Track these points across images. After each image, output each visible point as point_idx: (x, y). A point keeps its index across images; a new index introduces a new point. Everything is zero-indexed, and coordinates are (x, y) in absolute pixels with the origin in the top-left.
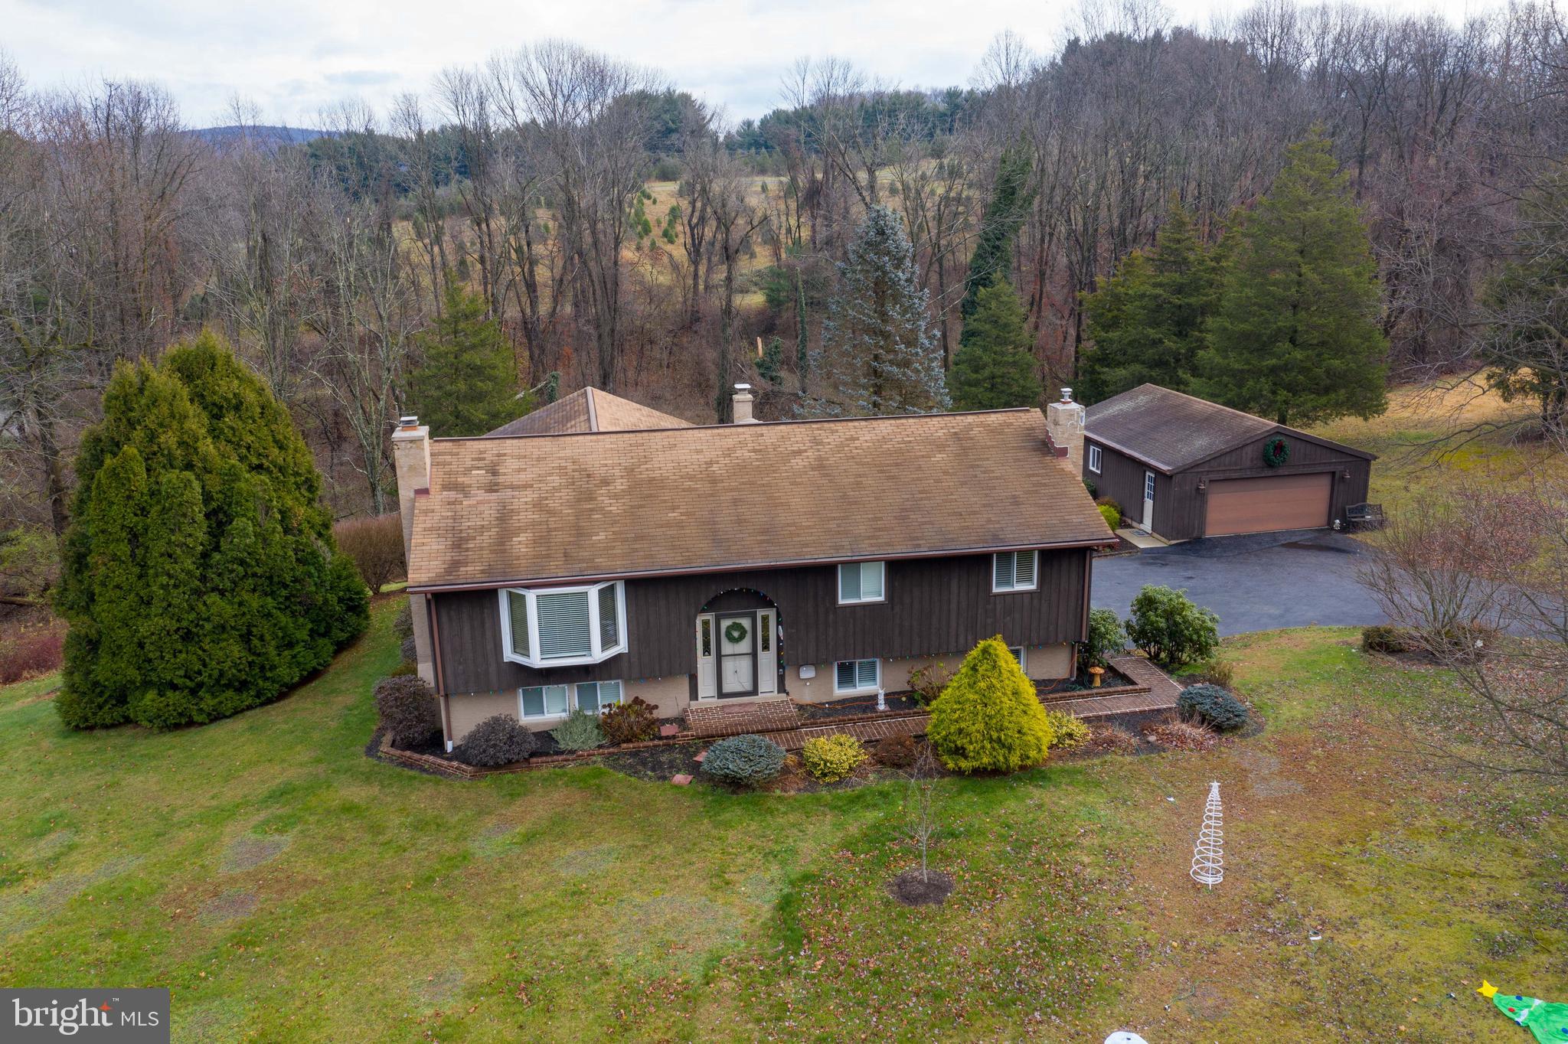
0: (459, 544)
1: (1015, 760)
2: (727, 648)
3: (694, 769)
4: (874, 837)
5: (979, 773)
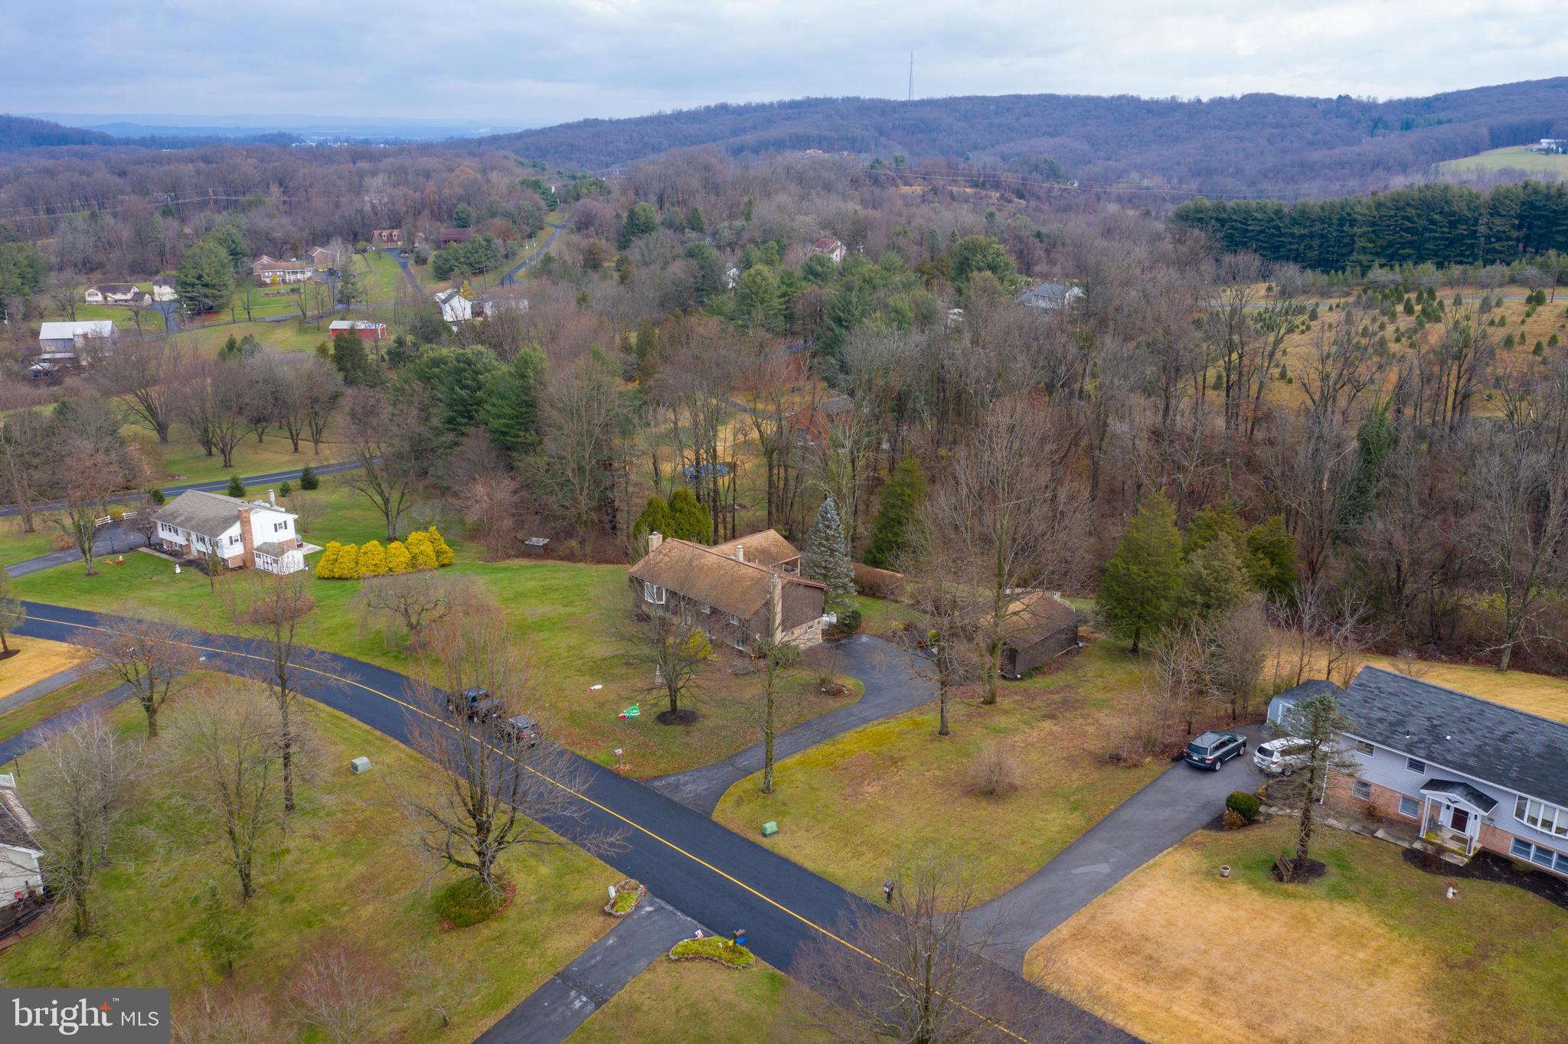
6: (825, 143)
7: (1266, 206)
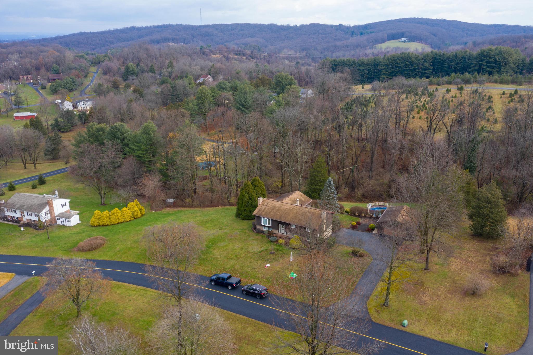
6: (175, 40)
7: (350, 60)
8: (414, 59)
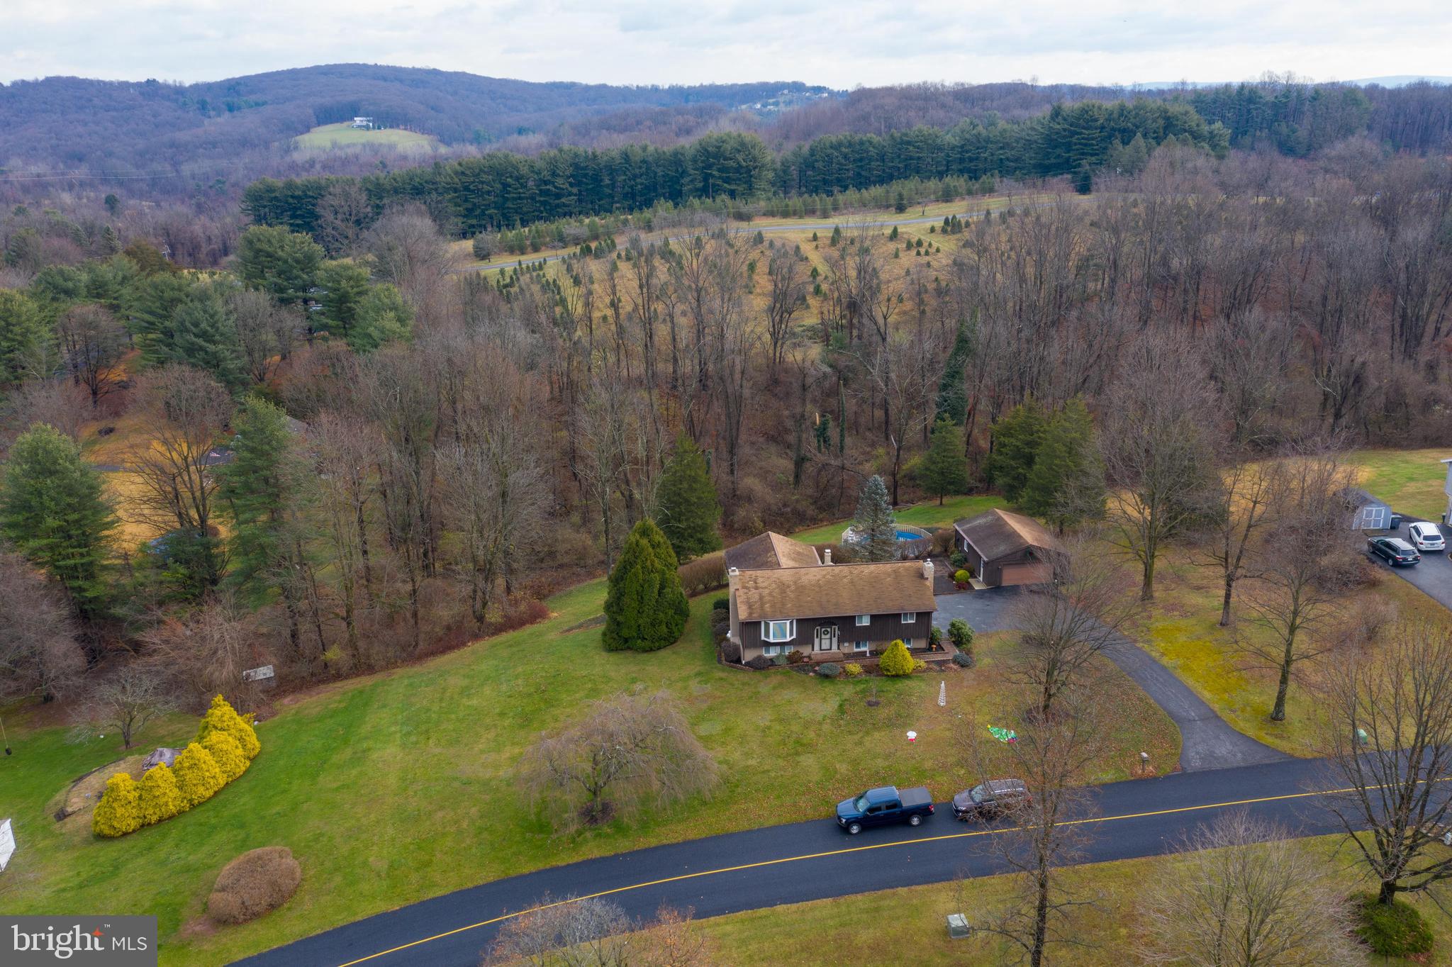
0: (750, 607)
1: (901, 672)
2: (823, 636)
3: (815, 672)
4: (863, 691)
5: (893, 676)
8: (524, 170)
